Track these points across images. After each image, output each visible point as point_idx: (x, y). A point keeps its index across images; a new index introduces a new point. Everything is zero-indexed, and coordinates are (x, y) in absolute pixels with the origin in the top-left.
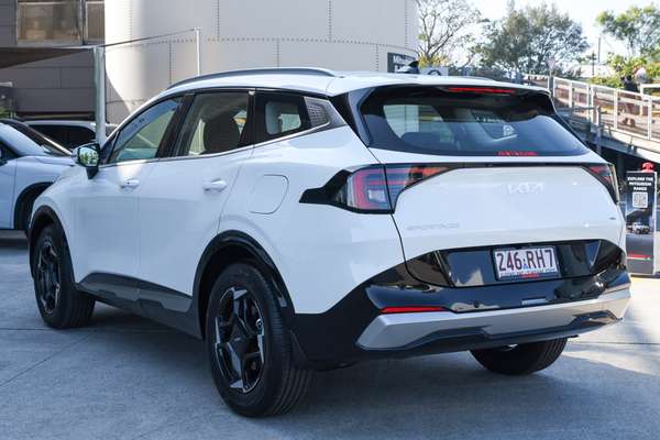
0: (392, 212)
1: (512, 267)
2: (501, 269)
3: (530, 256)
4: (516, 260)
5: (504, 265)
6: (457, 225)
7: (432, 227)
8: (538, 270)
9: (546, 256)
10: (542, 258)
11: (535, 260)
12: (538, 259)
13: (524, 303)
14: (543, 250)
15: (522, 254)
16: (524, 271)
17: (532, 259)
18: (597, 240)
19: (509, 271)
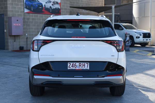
0: (38, 51)
1: (73, 67)
2: (69, 67)
3: (80, 64)
4: (75, 65)
5: (71, 66)
6: (53, 55)
7: (47, 55)
8: (82, 68)
9: (86, 65)
10: (84, 65)
11: (82, 66)
12: (83, 65)
13: (75, 76)
14: (85, 63)
15: (77, 64)
16: (77, 68)
17: (81, 65)
18: (106, 62)
19: (72, 68)
